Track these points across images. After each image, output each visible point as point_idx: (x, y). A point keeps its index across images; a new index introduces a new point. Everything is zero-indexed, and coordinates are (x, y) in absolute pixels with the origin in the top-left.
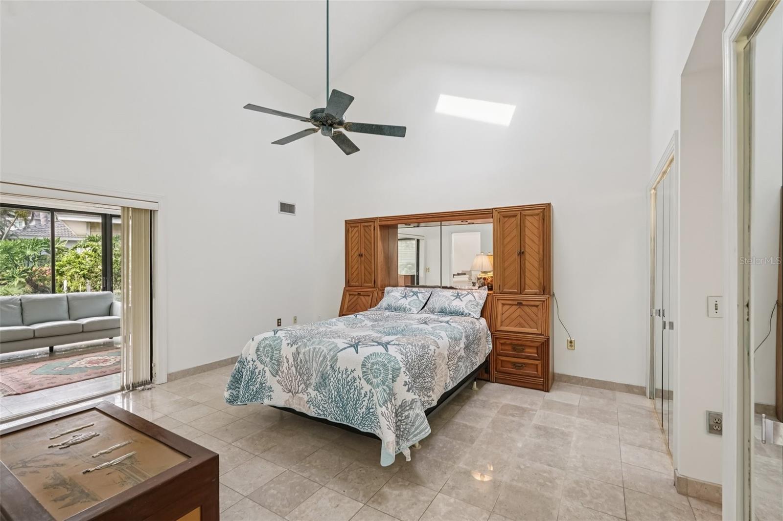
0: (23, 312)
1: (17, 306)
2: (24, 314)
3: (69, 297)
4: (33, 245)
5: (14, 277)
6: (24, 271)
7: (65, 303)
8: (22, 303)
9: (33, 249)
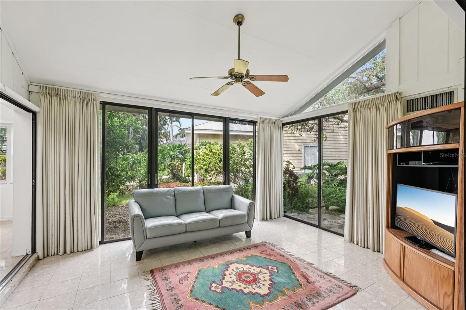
0: (176, 202)
1: (172, 197)
2: (178, 205)
3: (204, 190)
4: (173, 148)
5: (165, 169)
6: (169, 165)
7: (202, 195)
8: (176, 194)
9: (173, 151)
